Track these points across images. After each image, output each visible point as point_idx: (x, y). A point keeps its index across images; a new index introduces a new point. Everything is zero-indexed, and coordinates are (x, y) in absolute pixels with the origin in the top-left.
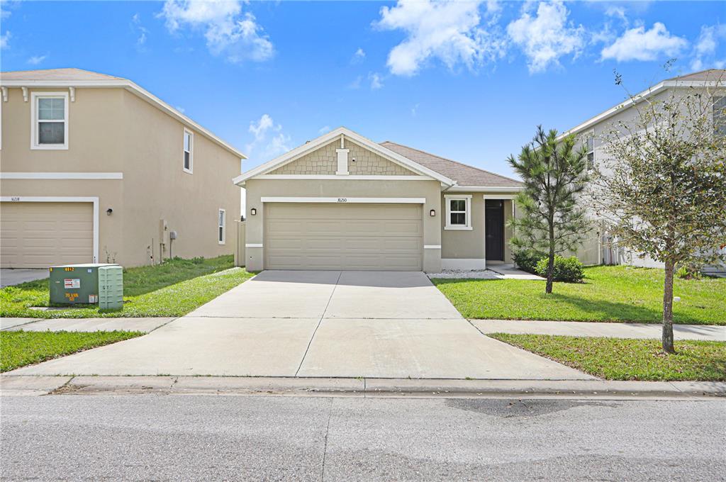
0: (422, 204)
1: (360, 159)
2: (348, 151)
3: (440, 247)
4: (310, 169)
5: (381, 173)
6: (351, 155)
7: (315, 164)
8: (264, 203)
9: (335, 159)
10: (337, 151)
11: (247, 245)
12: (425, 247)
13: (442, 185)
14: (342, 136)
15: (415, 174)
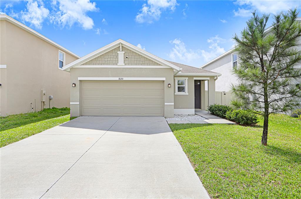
0: (164, 81)
1: (130, 57)
2: (124, 52)
3: (173, 104)
4: (104, 62)
5: (142, 65)
6: (125, 55)
7: (106, 60)
8: (80, 80)
9: (117, 56)
10: (118, 52)
11: (71, 103)
12: (166, 104)
13: (174, 70)
14: (121, 44)
15: (160, 65)
